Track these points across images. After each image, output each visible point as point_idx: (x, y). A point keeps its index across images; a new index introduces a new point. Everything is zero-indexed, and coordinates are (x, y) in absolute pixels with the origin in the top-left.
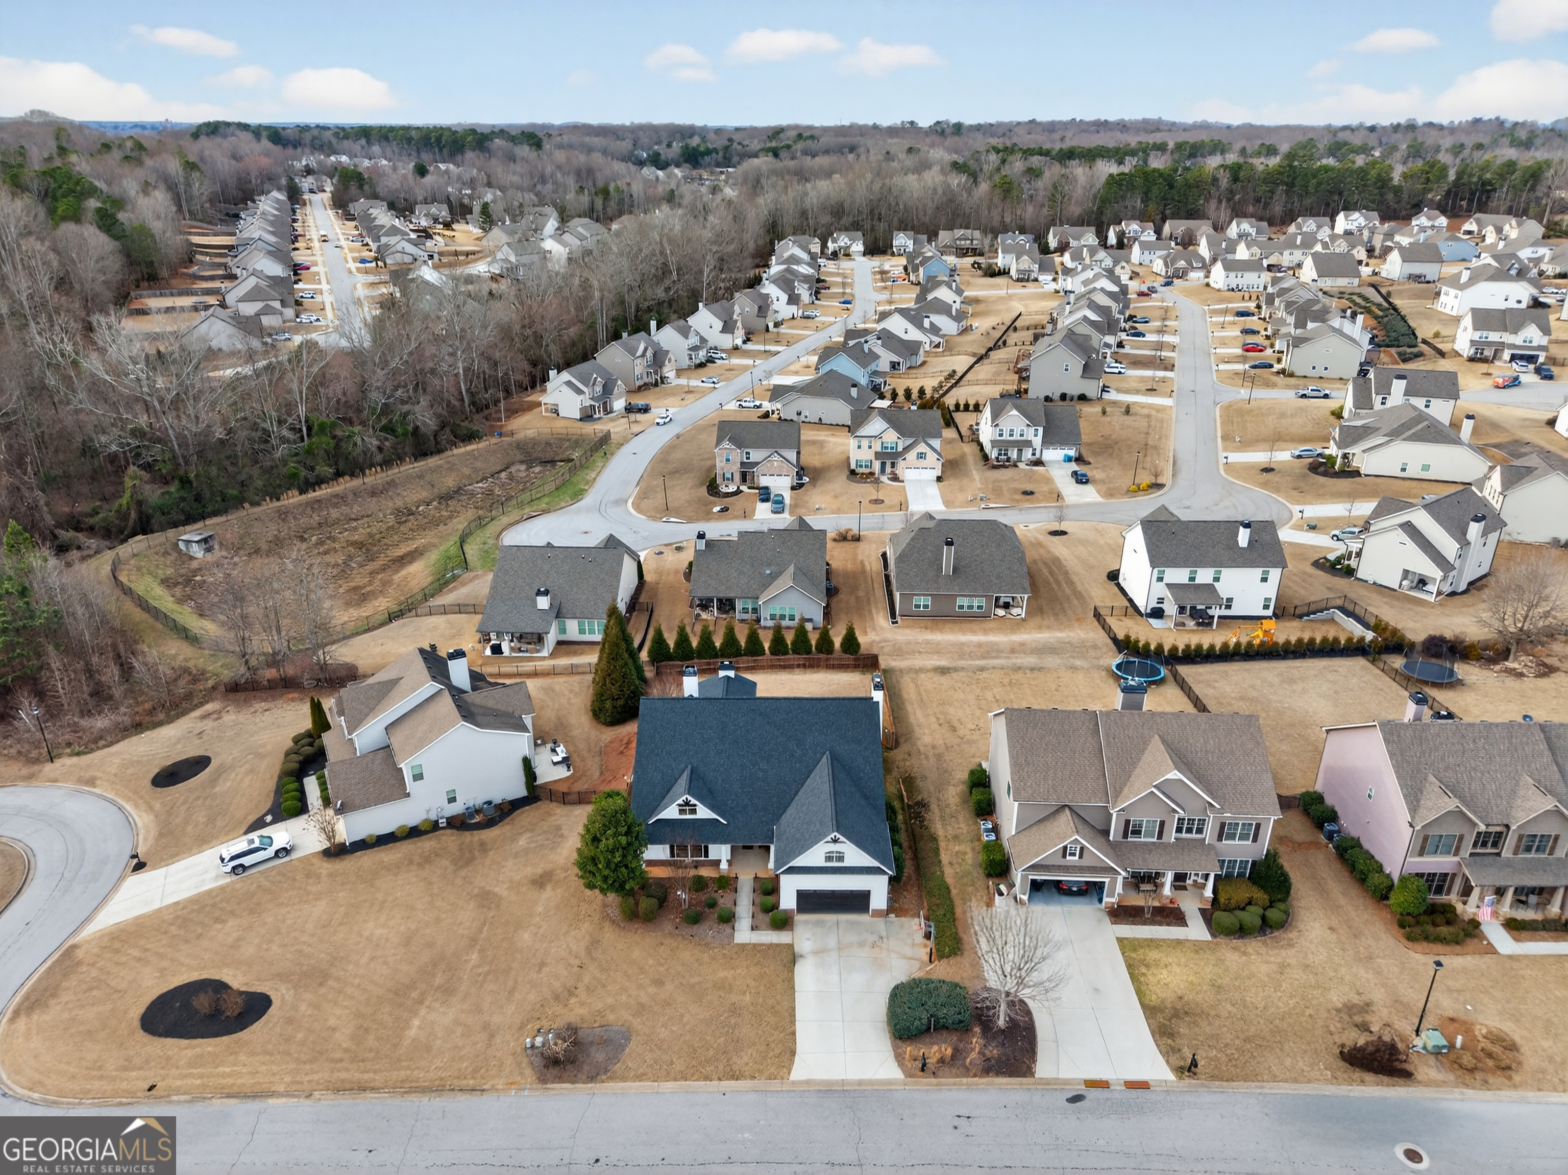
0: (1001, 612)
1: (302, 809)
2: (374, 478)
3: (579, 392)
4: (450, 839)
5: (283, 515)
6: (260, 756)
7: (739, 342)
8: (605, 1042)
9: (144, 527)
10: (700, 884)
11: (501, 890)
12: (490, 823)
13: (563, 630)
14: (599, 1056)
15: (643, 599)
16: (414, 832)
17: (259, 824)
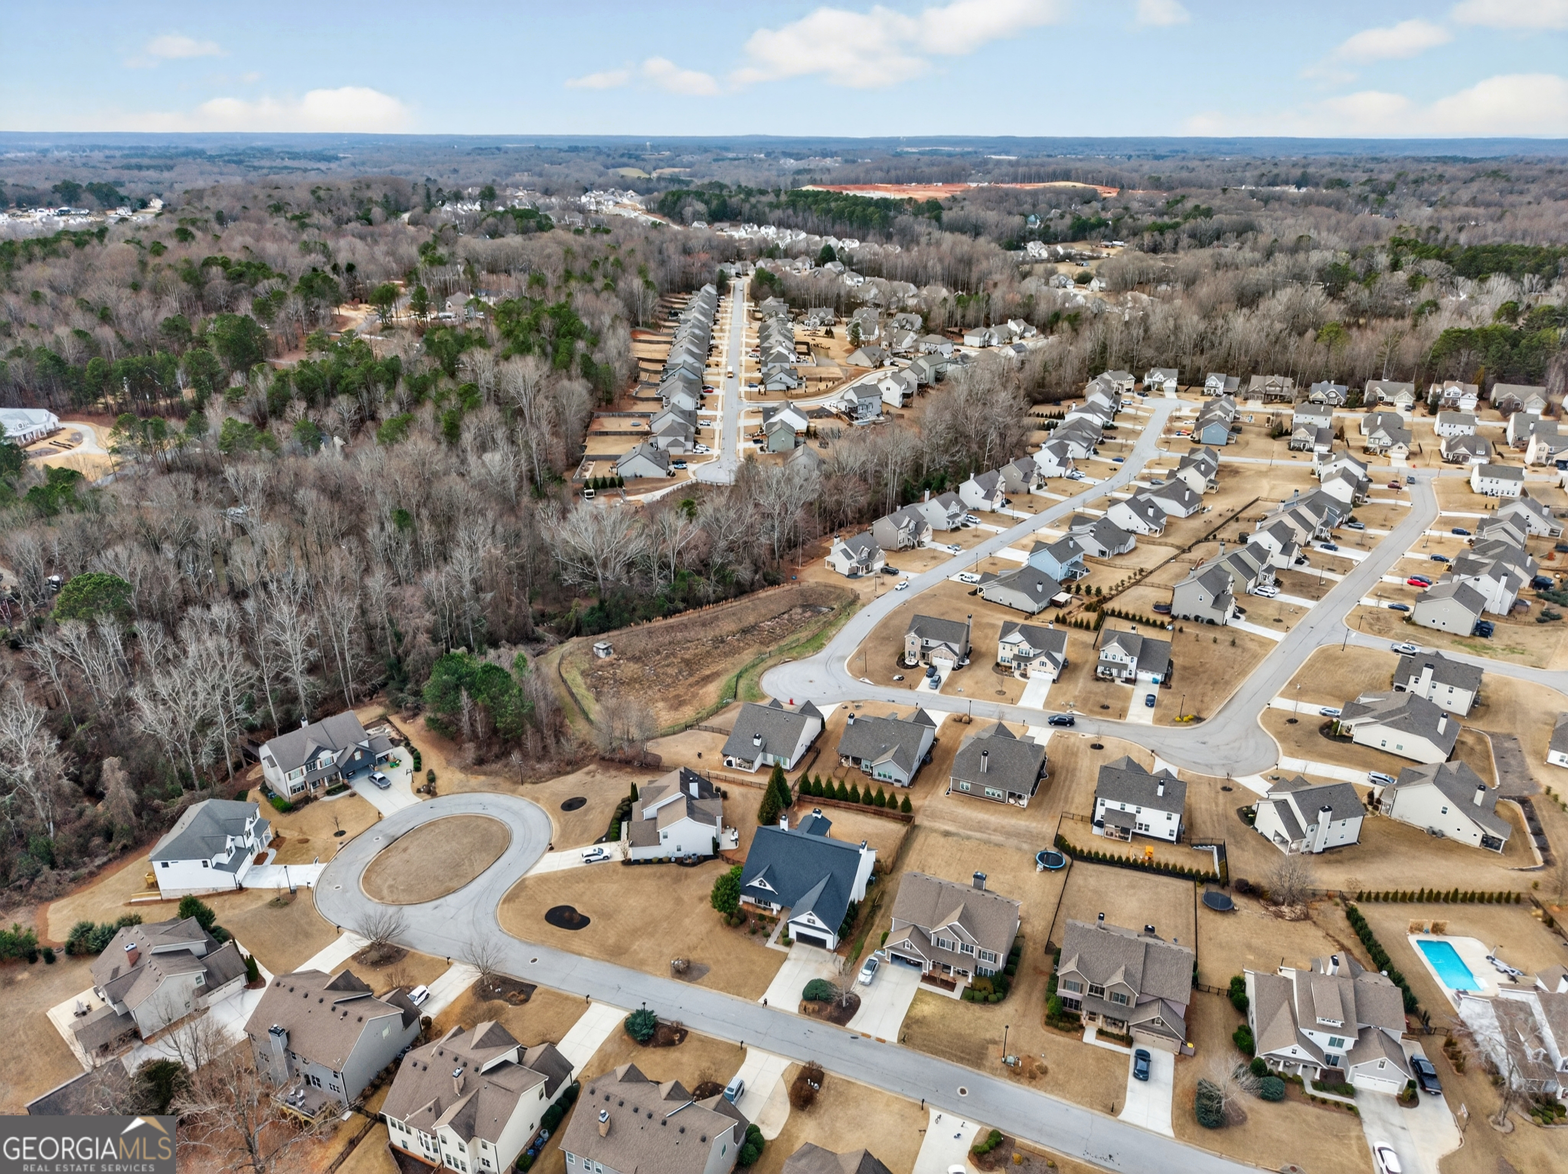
0: (1012, 801)
1: (617, 838)
2: (707, 612)
3: (849, 557)
4: (674, 868)
5: (650, 633)
6: (607, 805)
7: (997, 506)
8: (699, 970)
9: (578, 633)
10: (762, 918)
11: (686, 898)
12: (693, 865)
13: (765, 758)
14: (695, 973)
15: (818, 744)
16: (660, 861)
17: (599, 841)
